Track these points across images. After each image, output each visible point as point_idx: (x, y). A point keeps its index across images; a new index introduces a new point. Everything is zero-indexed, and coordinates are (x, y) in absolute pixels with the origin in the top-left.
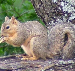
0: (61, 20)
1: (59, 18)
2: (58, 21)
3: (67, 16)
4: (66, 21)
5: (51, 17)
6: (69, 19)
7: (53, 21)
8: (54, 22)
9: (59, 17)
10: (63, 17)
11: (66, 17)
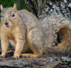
0: (58, 7)
1: (55, 5)
2: (54, 8)
3: (67, 2)
4: (64, 9)
5: (47, 4)
6: (69, 6)
7: (47, 8)
8: (49, 10)
9: (56, 3)
10: (62, 3)
11: (65, 4)
